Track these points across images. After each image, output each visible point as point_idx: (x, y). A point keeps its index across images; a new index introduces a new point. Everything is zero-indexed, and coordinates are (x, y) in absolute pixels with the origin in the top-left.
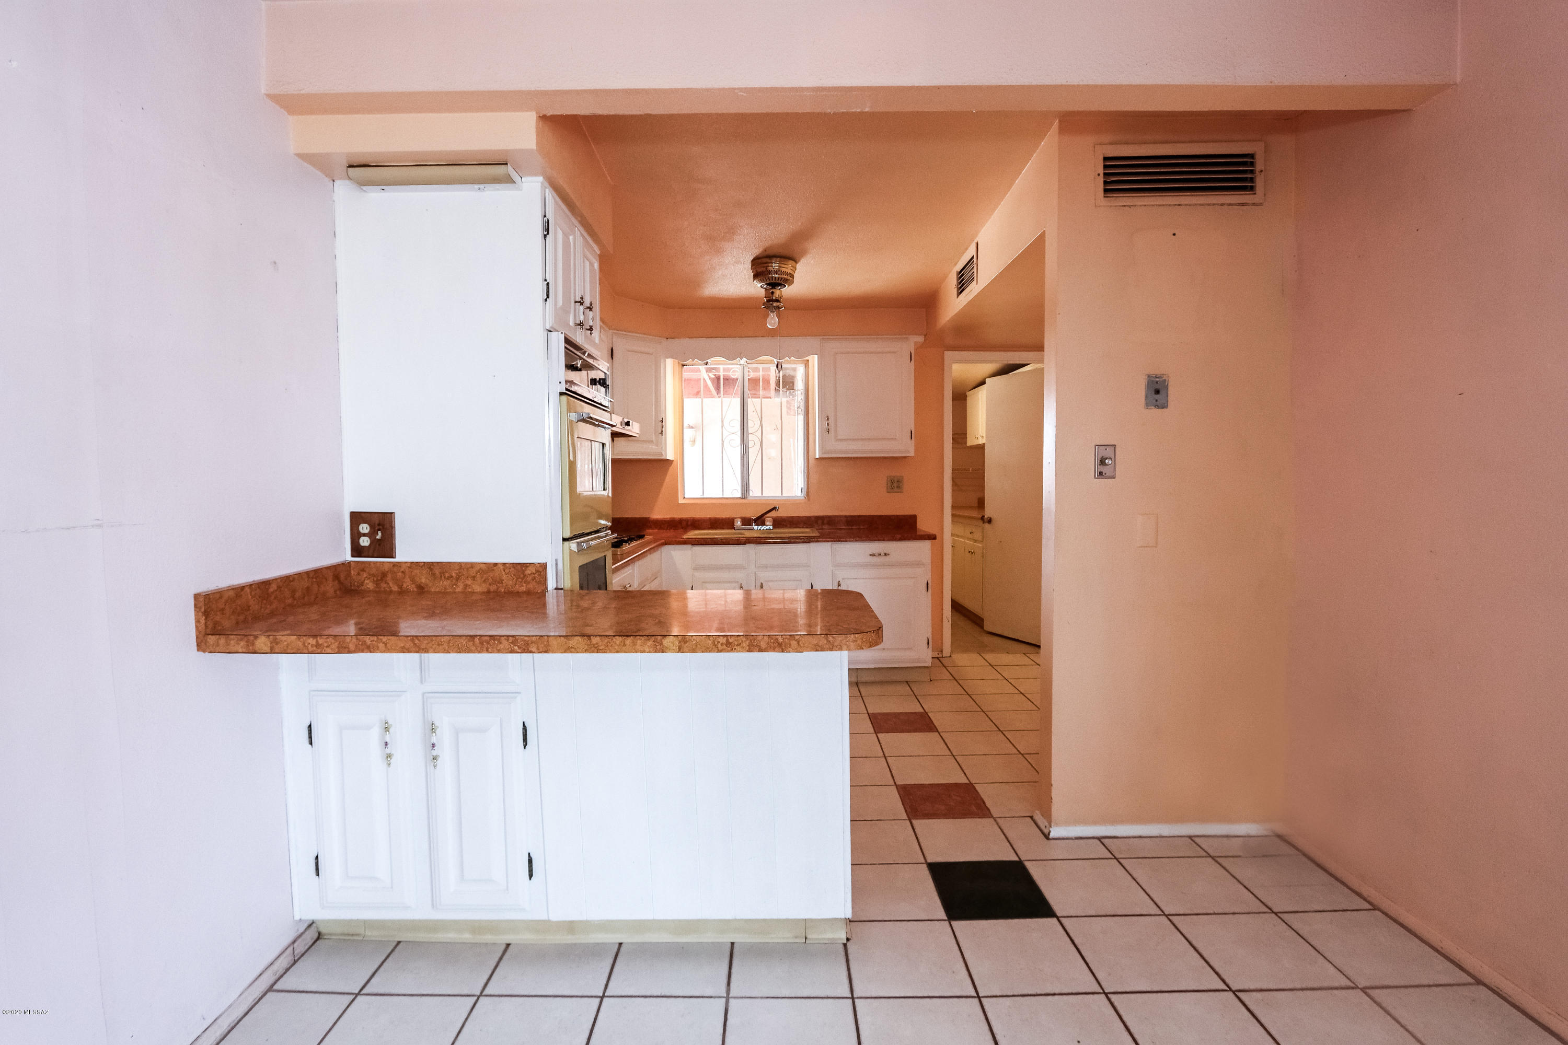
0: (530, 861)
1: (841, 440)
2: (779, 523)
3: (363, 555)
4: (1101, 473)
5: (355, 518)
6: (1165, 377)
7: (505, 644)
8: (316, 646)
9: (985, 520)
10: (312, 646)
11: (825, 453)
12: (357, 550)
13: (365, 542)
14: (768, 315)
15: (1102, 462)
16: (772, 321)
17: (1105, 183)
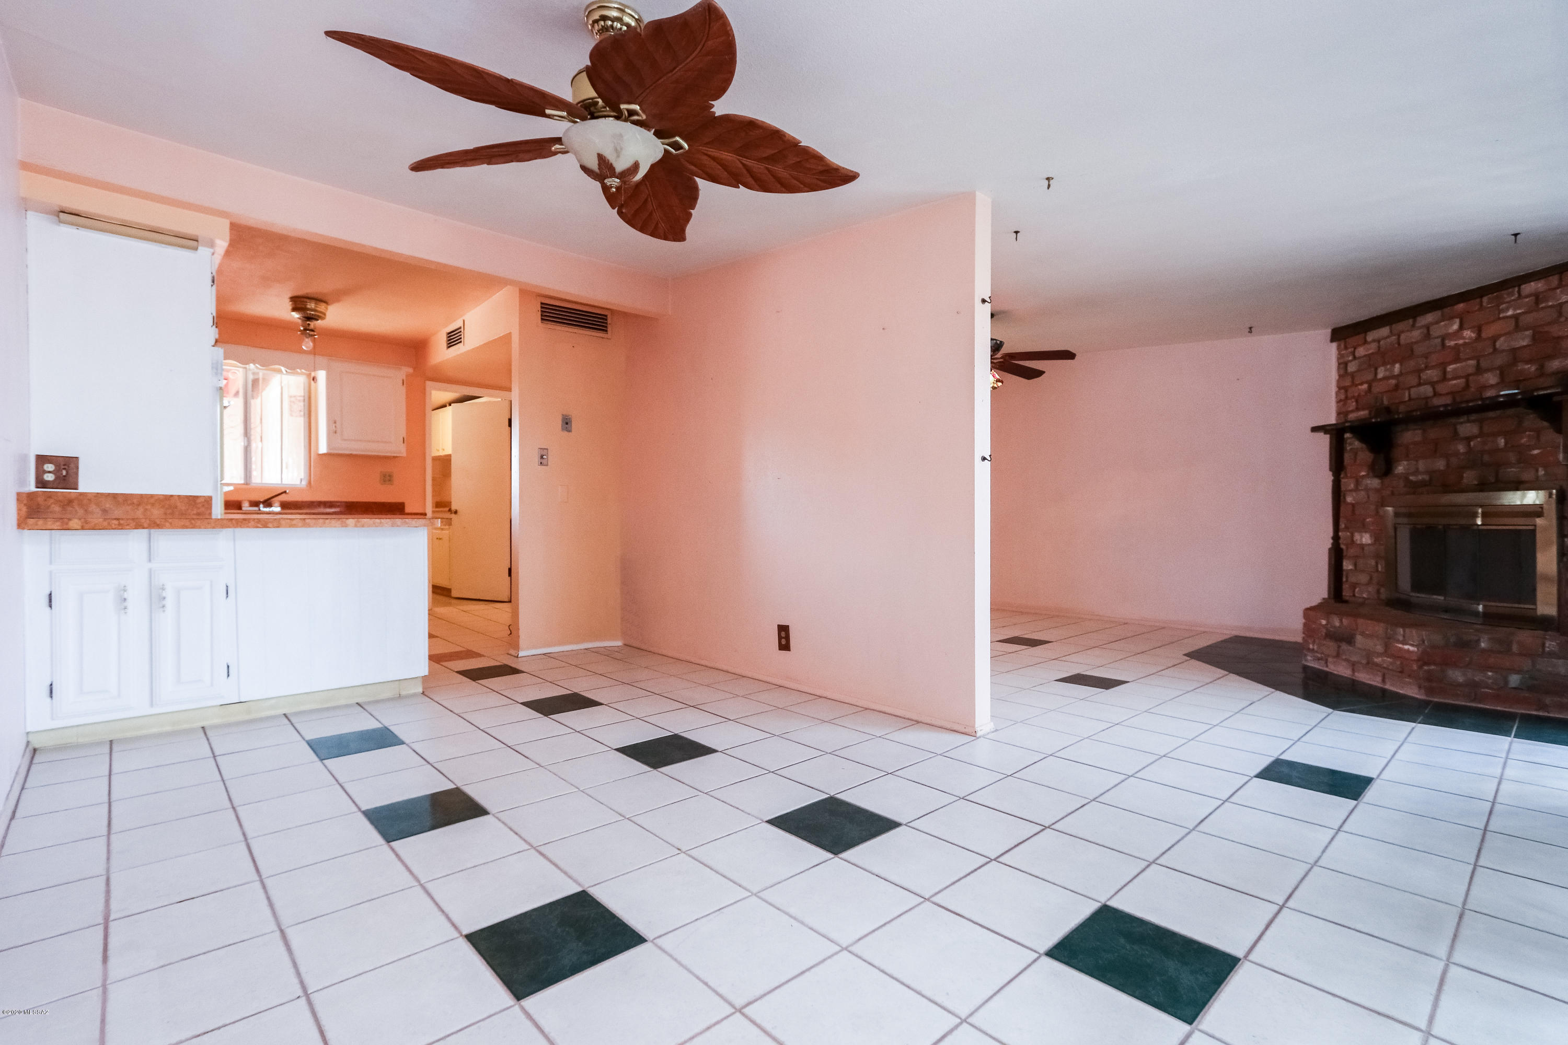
0: (228, 667)
1: (345, 440)
2: (285, 506)
3: (48, 486)
4: (541, 463)
5: (41, 460)
6: (570, 417)
7: (252, 523)
8: (118, 525)
9: (453, 512)
10: (115, 525)
11: (331, 449)
12: (41, 483)
13: (49, 477)
14: (303, 339)
15: (542, 457)
16: (307, 345)
17: (542, 315)
